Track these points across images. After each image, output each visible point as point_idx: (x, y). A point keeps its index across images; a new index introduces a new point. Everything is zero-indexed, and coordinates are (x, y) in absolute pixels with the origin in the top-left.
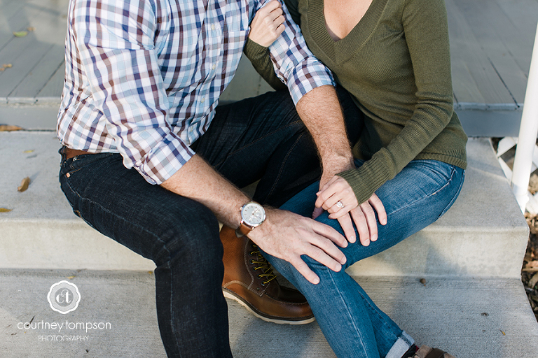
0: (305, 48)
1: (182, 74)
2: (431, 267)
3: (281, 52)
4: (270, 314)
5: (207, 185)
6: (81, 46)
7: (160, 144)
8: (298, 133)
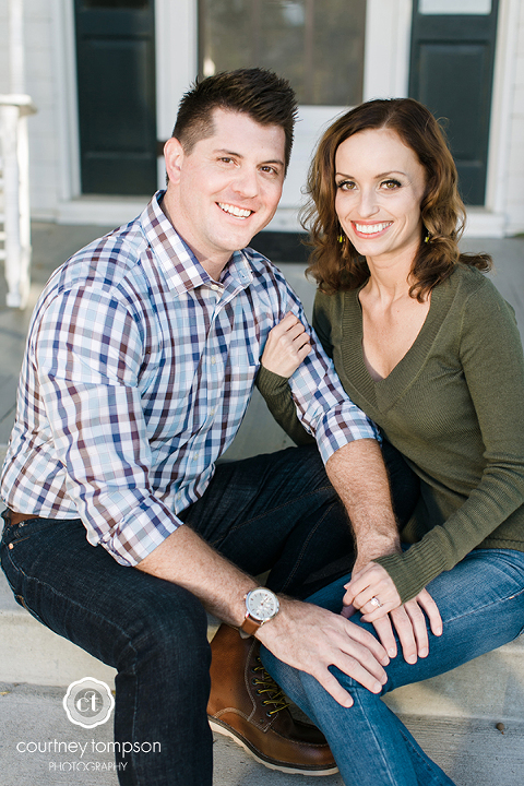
0: (340, 390)
1: (170, 420)
2: (513, 707)
3: (306, 392)
4: (276, 759)
5: (198, 565)
6: (43, 377)
7: (136, 509)
8: (326, 504)
